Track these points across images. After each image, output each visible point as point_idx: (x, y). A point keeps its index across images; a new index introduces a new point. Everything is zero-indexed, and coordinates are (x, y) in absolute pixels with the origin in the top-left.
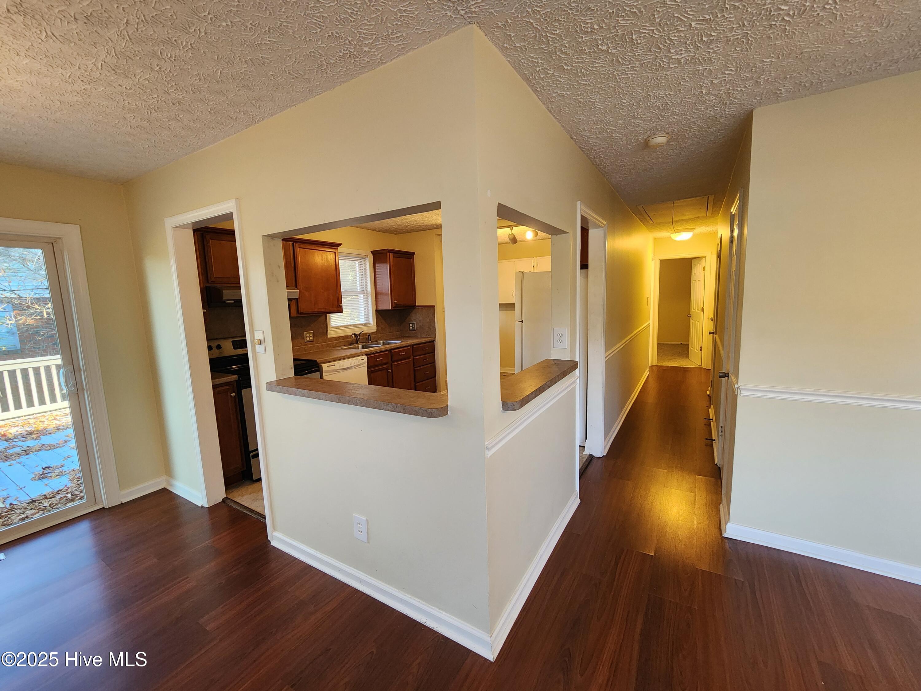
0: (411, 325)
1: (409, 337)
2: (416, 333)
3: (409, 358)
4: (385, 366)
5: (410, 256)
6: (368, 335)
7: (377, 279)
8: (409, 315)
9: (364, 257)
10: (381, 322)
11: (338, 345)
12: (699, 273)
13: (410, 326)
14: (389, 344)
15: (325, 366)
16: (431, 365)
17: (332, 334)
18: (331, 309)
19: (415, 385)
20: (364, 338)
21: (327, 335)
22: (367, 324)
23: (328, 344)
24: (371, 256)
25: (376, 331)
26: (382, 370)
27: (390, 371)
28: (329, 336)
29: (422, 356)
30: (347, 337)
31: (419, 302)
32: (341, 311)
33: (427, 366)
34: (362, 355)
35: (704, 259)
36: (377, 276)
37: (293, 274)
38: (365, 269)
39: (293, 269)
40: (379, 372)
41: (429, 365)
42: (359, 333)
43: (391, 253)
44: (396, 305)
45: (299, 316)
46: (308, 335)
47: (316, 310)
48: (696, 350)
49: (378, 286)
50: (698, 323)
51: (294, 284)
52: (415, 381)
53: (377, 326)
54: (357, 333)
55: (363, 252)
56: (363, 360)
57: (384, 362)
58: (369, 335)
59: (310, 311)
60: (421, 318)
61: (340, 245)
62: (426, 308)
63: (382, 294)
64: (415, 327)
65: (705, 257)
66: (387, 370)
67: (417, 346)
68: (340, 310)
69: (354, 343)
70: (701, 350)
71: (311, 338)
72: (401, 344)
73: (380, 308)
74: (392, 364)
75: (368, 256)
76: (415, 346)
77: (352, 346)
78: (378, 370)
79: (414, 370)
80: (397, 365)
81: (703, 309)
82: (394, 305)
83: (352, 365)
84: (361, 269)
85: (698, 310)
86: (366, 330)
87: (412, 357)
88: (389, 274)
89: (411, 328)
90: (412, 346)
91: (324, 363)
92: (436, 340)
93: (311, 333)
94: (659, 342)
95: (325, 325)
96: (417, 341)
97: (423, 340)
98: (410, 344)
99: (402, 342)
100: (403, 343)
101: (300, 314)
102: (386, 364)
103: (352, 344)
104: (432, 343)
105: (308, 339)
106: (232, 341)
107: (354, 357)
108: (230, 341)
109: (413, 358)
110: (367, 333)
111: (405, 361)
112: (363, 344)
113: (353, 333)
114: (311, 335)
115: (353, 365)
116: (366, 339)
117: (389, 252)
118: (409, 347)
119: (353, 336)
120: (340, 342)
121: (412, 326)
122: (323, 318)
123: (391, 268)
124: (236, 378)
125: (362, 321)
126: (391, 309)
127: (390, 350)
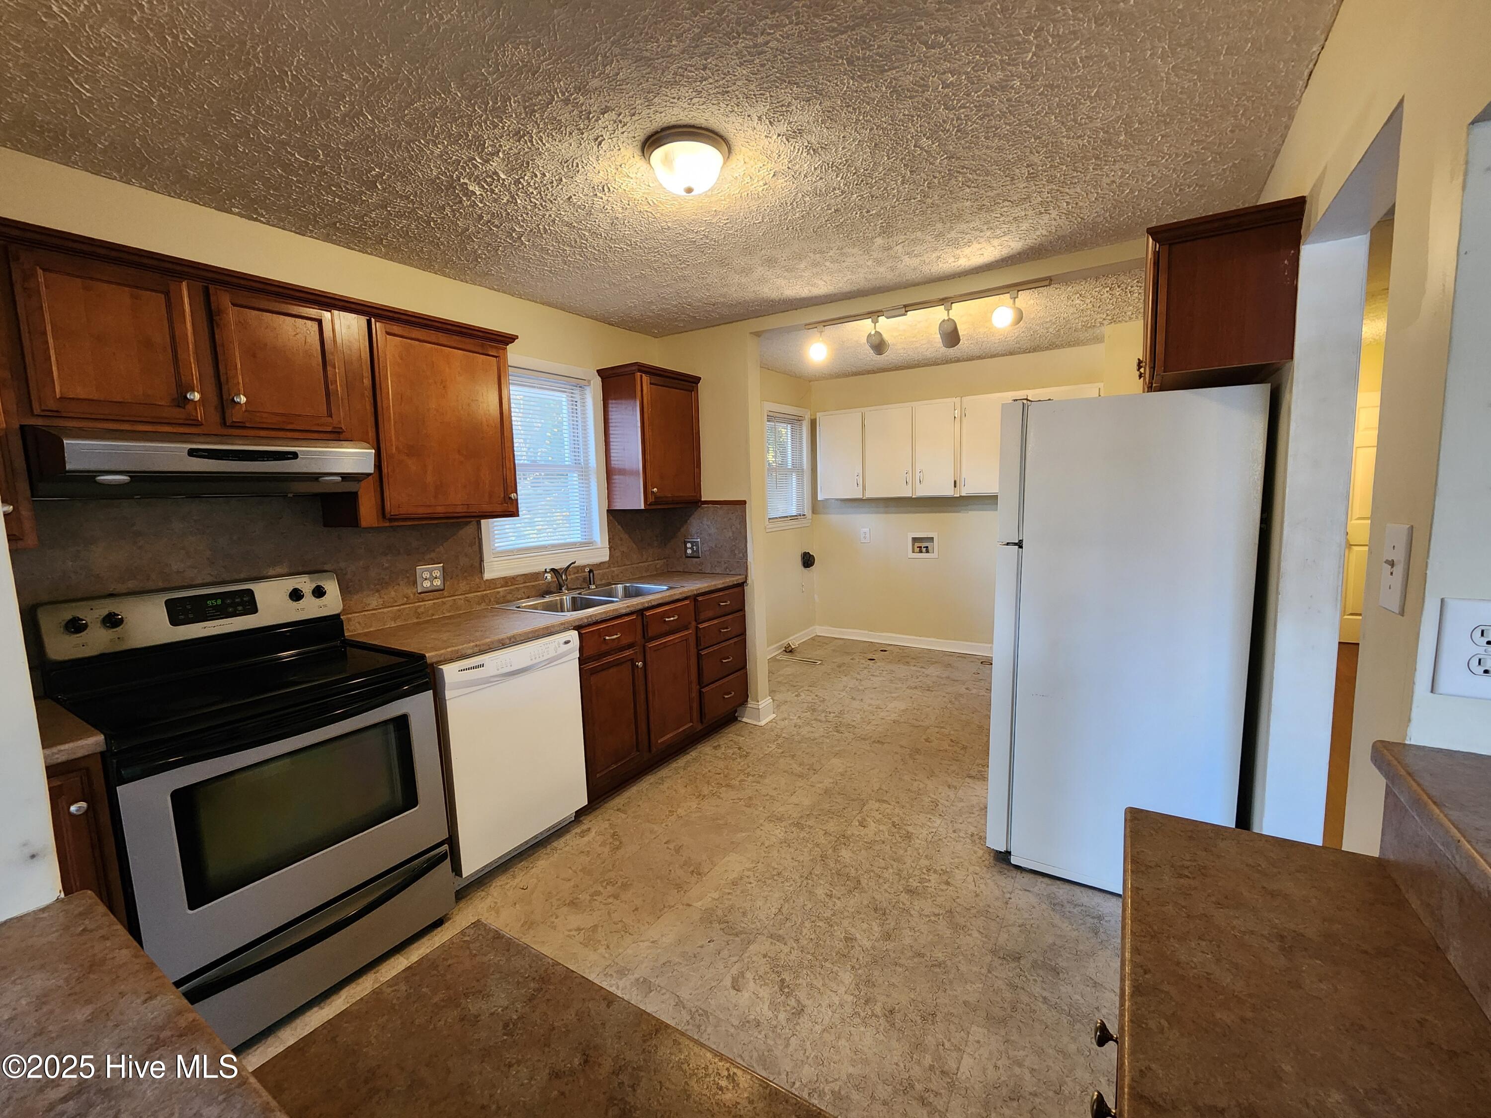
0: (689, 545)
1: (686, 573)
2: (701, 564)
3: (686, 628)
4: (627, 653)
5: (689, 383)
6: (587, 570)
7: (612, 439)
8: (686, 521)
9: (579, 384)
10: (621, 540)
11: (509, 597)
13: (686, 548)
14: (638, 593)
15: (451, 672)
16: (736, 640)
17: (494, 569)
18: (487, 508)
19: (700, 692)
20: (577, 578)
21: (481, 570)
22: (588, 543)
23: (483, 596)
24: (597, 381)
25: (607, 559)
26: (617, 664)
27: (640, 664)
28: (487, 576)
29: (716, 621)
30: (536, 576)
31: (707, 495)
32: (514, 513)
33: (728, 643)
34: (566, 629)
36: (612, 431)
37: (369, 407)
38: (584, 413)
39: (368, 393)
40: (613, 670)
41: (731, 641)
42: (565, 565)
43: (646, 373)
44: (656, 498)
45: (387, 524)
46: (426, 575)
47: (440, 509)
49: (614, 454)
51: (372, 434)
52: (699, 684)
53: (610, 548)
54: (561, 565)
55: (578, 372)
56: (567, 642)
57: (625, 641)
58: (590, 571)
59: (421, 510)
60: (713, 530)
61: (512, 339)
62: (725, 507)
63: (623, 472)
64: (698, 549)
66: (633, 661)
67: (707, 597)
68: (510, 510)
69: (555, 590)
71: (438, 583)
72: (668, 593)
73: (619, 505)
74: (644, 647)
75: (589, 381)
76: (700, 599)
77: (548, 599)
78: (610, 666)
79: (699, 657)
80: (656, 649)
82: (651, 499)
83: (534, 661)
84: (573, 411)
86: (585, 558)
87: (694, 623)
88: (639, 424)
89: (689, 551)
90: (694, 598)
91: (451, 660)
92: (749, 581)
93: (435, 569)
95: (476, 547)
96: (706, 585)
97: (719, 583)
98: (689, 594)
99: (670, 588)
100: (672, 592)
101: (390, 520)
102: (630, 646)
103: (549, 592)
104: (740, 589)
105: (427, 584)
106: (168, 603)
107: (544, 636)
108: (161, 599)
109: (697, 627)
110: (585, 567)
111: (677, 636)
112: (575, 594)
113: (549, 568)
114: (437, 573)
115: (538, 660)
116: (584, 579)
117: (640, 371)
118: (687, 602)
119: (549, 576)
120: (518, 589)
121: (692, 548)
122: (470, 529)
123: (645, 410)
124: (97, 744)
125: (576, 537)
126: (643, 507)
127: (640, 612)
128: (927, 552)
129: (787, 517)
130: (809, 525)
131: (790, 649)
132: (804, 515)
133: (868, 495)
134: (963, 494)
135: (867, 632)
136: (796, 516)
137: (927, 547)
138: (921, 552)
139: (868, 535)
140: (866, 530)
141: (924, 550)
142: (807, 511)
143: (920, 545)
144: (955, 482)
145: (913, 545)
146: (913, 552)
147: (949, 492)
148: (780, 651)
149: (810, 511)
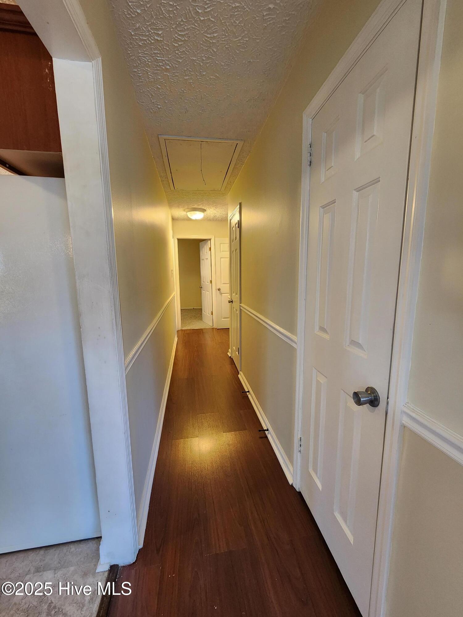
12: (206, 252)
35: (209, 241)
48: (208, 315)
50: (208, 293)
65: (210, 240)
70: (212, 314)
81: (211, 282)
85: (207, 282)
94: (182, 308)
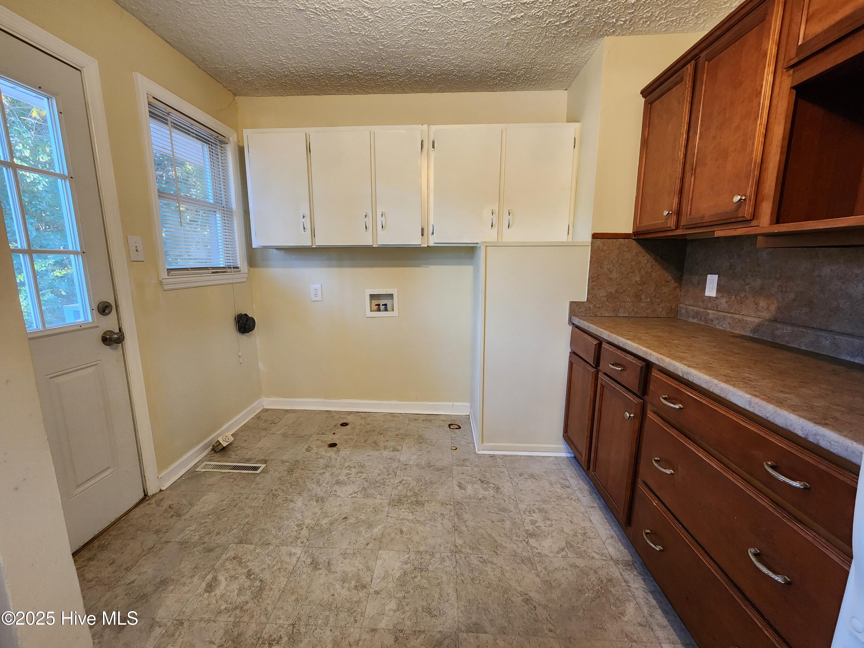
128: (386, 310)
129: (207, 268)
130: (245, 280)
131: (220, 447)
132: (237, 268)
133: (320, 242)
134: (431, 244)
135: (323, 400)
136: (224, 268)
137: (385, 305)
138: (379, 310)
139: (319, 293)
140: (318, 286)
141: (382, 308)
142: (240, 261)
143: (377, 302)
144: (422, 230)
145: (371, 302)
146: (371, 311)
147: (416, 240)
148: (205, 454)
149: (246, 264)
